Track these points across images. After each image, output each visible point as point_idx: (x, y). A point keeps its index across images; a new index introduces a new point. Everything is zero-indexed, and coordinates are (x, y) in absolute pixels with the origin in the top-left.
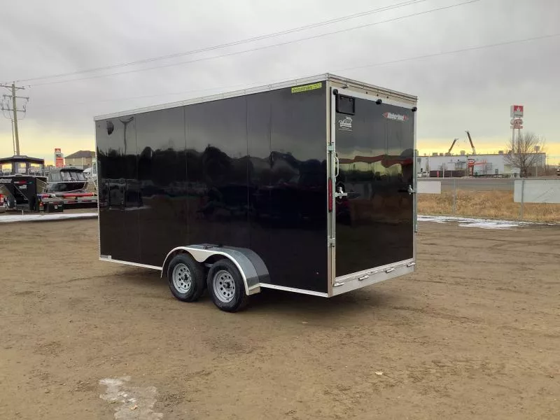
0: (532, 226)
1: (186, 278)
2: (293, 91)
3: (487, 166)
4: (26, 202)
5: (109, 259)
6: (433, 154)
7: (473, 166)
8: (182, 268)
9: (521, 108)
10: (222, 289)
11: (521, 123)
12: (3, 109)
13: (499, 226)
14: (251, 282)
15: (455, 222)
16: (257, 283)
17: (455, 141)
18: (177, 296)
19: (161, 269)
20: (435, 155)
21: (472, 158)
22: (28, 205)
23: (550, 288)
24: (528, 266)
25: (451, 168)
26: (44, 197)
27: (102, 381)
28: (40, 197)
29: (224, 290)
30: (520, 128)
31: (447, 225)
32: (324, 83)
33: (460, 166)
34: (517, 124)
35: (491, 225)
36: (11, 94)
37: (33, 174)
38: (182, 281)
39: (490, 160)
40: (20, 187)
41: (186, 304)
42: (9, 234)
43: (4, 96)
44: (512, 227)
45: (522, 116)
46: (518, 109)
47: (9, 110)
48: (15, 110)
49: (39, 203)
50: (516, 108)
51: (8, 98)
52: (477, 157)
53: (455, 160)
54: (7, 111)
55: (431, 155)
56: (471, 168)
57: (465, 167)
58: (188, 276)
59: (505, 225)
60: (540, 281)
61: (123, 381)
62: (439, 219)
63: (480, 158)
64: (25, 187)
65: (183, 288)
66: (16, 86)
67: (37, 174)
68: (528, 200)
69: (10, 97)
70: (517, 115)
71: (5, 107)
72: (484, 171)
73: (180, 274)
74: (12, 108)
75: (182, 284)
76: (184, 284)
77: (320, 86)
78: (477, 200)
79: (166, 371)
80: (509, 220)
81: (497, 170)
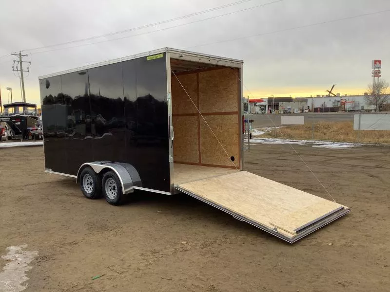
0: (364, 146)
1: (91, 184)
2: (148, 59)
3: (356, 104)
4: (20, 133)
5: (50, 171)
6: (317, 96)
7: (344, 104)
8: (89, 177)
9: (380, 62)
10: (111, 190)
11: (380, 73)
12: (14, 70)
13: (341, 146)
14: (126, 186)
15: (312, 144)
16: (132, 186)
17: (333, 86)
18: (86, 195)
19: (76, 177)
20: (318, 96)
21: (345, 98)
22: (21, 136)
23: (341, 188)
24: (337, 174)
25: (330, 105)
26: (32, 130)
27: (9, 248)
28: (29, 130)
29: (112, 191)
30: (379, 76)
31: (304, 146)
32: (164, 53)
33: (336, 104)
34: (377, 74)
35: (335, 146)
36: (19, 60)
37: (28, 114)
38: (89, 186)
39: (357, 100)
40: (16, 123)
41: (90, 200)
42: (5, 155)
43: (14, 61)
44: (348, 147)
45: (380, 68)
46: (377, 63)
47: (18, 70)
48: (22, 71)
49: (29, 134)
50: (376, 62)
51: (16, 63)
52: (348, 97)
53: (333, 100)
54: (17, 72)
55: (316, 96)
56: (343, 106)
57: (339, 104)
58: (92, 182)
59: (345, 146)
60: (338, 184)
61: (22, 247)
62: (301, 142)
63: (351, 98)
64: (19, 123)
65: (89, 190)
66: (22, 54)
67: (31, 114)
68: (363, 128)
69: (18, 61)
70: (376, 67)
71: (15, 69)
72: (353, 108)
73: (87, 181)
74: (19, 69)
75: (89, 187)
76: (90, 187)
77: (162, 56)
78: (335, 128)
79: (51, 242)
80: (349, 142)
81: (363, 107)
